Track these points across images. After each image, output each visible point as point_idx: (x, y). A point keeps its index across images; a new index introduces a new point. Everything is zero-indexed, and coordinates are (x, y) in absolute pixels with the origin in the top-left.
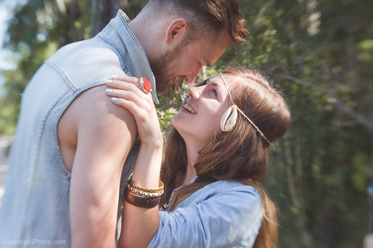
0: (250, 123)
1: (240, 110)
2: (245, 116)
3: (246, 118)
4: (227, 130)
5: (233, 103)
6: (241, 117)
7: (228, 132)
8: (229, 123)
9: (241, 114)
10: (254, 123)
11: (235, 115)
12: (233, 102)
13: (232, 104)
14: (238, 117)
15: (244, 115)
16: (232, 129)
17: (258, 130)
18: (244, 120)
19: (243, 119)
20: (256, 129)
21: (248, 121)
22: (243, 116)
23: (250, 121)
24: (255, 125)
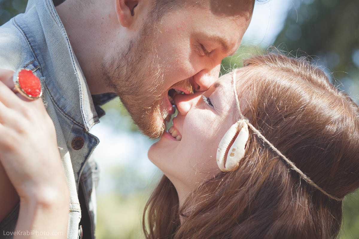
0: (275, 154)
1: (254, 129)
2: (265, 140)
3: (266, 143)
4: (228, 167)
5: (241, 115)
6: (255, 143)
7: (229, 172)
8: (232, 155)
9: (256, 136)
10: (283, 154)
11: (245, 136)
12: (243, 114)
13: (240, 118)
14: (251, 140)
15: (263, 138)
16: (238, 164)
17: (296, 168)
18: (263, 147)
19: (261, 146)
20: (289, 166)
21: (271, 149)
22: (259, 140)
23: (275, 149)
24: (287, 157)
